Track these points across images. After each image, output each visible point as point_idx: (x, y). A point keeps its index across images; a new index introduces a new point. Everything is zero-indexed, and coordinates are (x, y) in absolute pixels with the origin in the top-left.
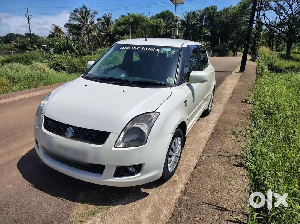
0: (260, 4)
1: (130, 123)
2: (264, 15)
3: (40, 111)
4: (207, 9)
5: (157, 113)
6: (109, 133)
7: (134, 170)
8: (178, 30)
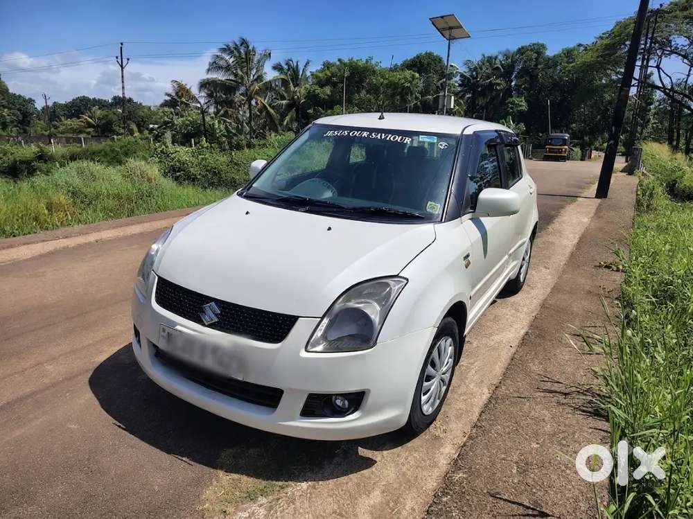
0: (649, 41)
1: (342, 298)
2: (658, 67)
3: (147, 265)
4: (521, 51)
5: (403, 280)
6: (296, 318)
7: (346, 402)
8: (453, 98)
